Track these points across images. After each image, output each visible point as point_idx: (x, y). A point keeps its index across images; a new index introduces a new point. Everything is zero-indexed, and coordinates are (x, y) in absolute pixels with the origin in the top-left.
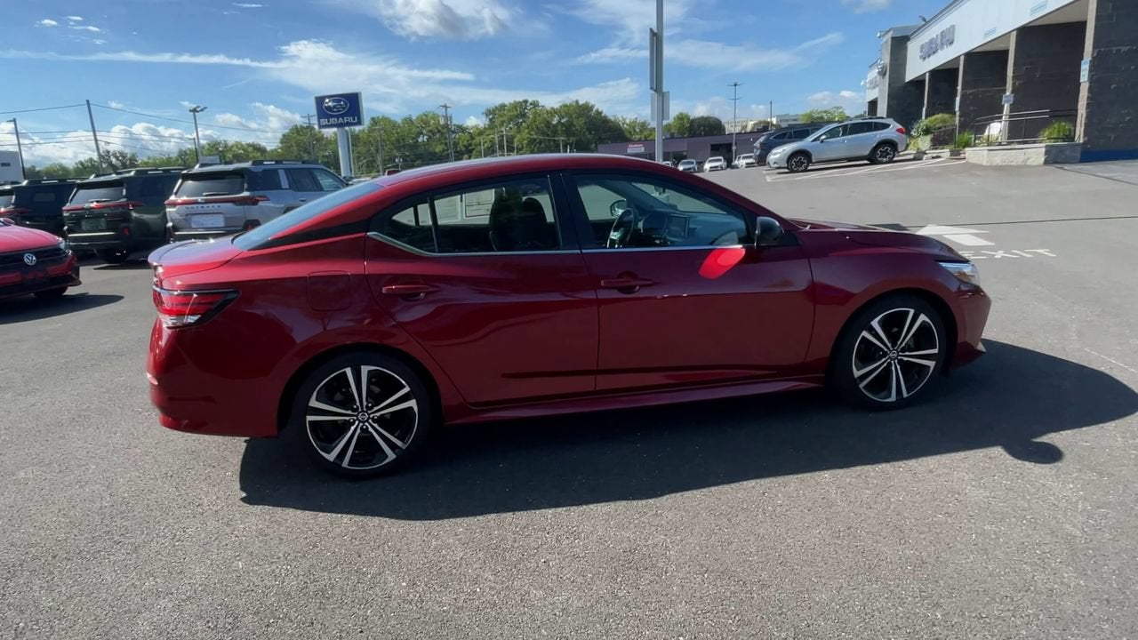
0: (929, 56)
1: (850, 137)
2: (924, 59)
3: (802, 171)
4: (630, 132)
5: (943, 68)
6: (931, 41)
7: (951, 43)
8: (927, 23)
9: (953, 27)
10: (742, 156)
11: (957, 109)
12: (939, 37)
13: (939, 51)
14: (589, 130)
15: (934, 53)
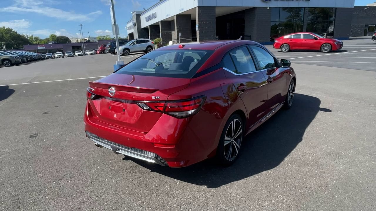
0: (149, 21)
1: (140, 44)
2: (147, 21)
3: (128, 55)
4: (31, 41)
5: (154, 25)
6: (149, 16)
7: (156, 17)
8: (146, 11)
9: (156, 13)
10: (88, 50)
11: (161, 37)
12: (152, 15)
13: (152, 19)
14: (12, 40)
15: (150, 20)
